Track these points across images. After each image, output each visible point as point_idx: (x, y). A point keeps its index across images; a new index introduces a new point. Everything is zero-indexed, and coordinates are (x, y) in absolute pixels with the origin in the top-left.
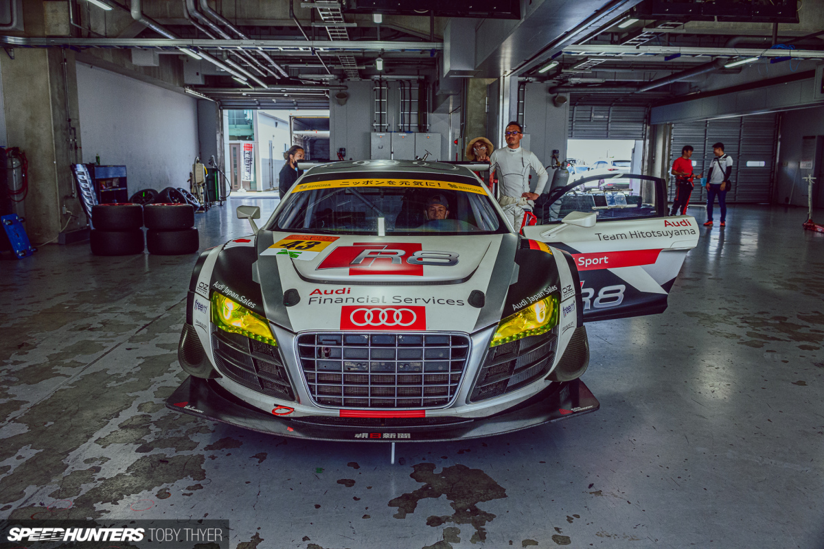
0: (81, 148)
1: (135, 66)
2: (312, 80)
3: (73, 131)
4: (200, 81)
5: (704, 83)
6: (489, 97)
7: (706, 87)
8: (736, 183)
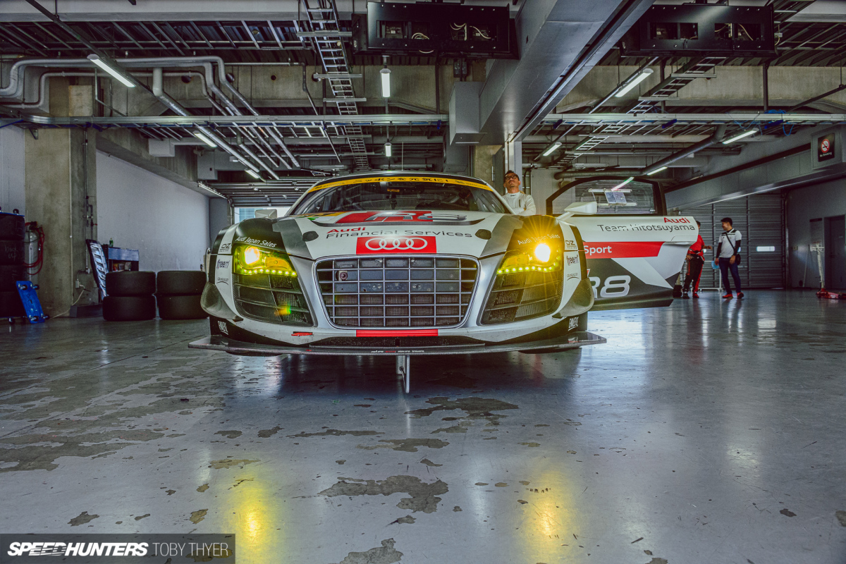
0: (96, 225)
1: (151, 156)
2: (322, 171)
3: (90, 209)
4: (213, 176)
5: (706, 167)
6: (495, 166)
7: (707, 172)
8: (748, 268)
